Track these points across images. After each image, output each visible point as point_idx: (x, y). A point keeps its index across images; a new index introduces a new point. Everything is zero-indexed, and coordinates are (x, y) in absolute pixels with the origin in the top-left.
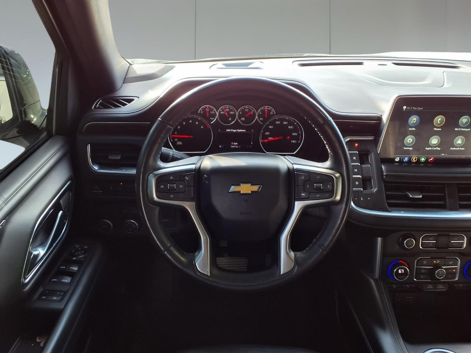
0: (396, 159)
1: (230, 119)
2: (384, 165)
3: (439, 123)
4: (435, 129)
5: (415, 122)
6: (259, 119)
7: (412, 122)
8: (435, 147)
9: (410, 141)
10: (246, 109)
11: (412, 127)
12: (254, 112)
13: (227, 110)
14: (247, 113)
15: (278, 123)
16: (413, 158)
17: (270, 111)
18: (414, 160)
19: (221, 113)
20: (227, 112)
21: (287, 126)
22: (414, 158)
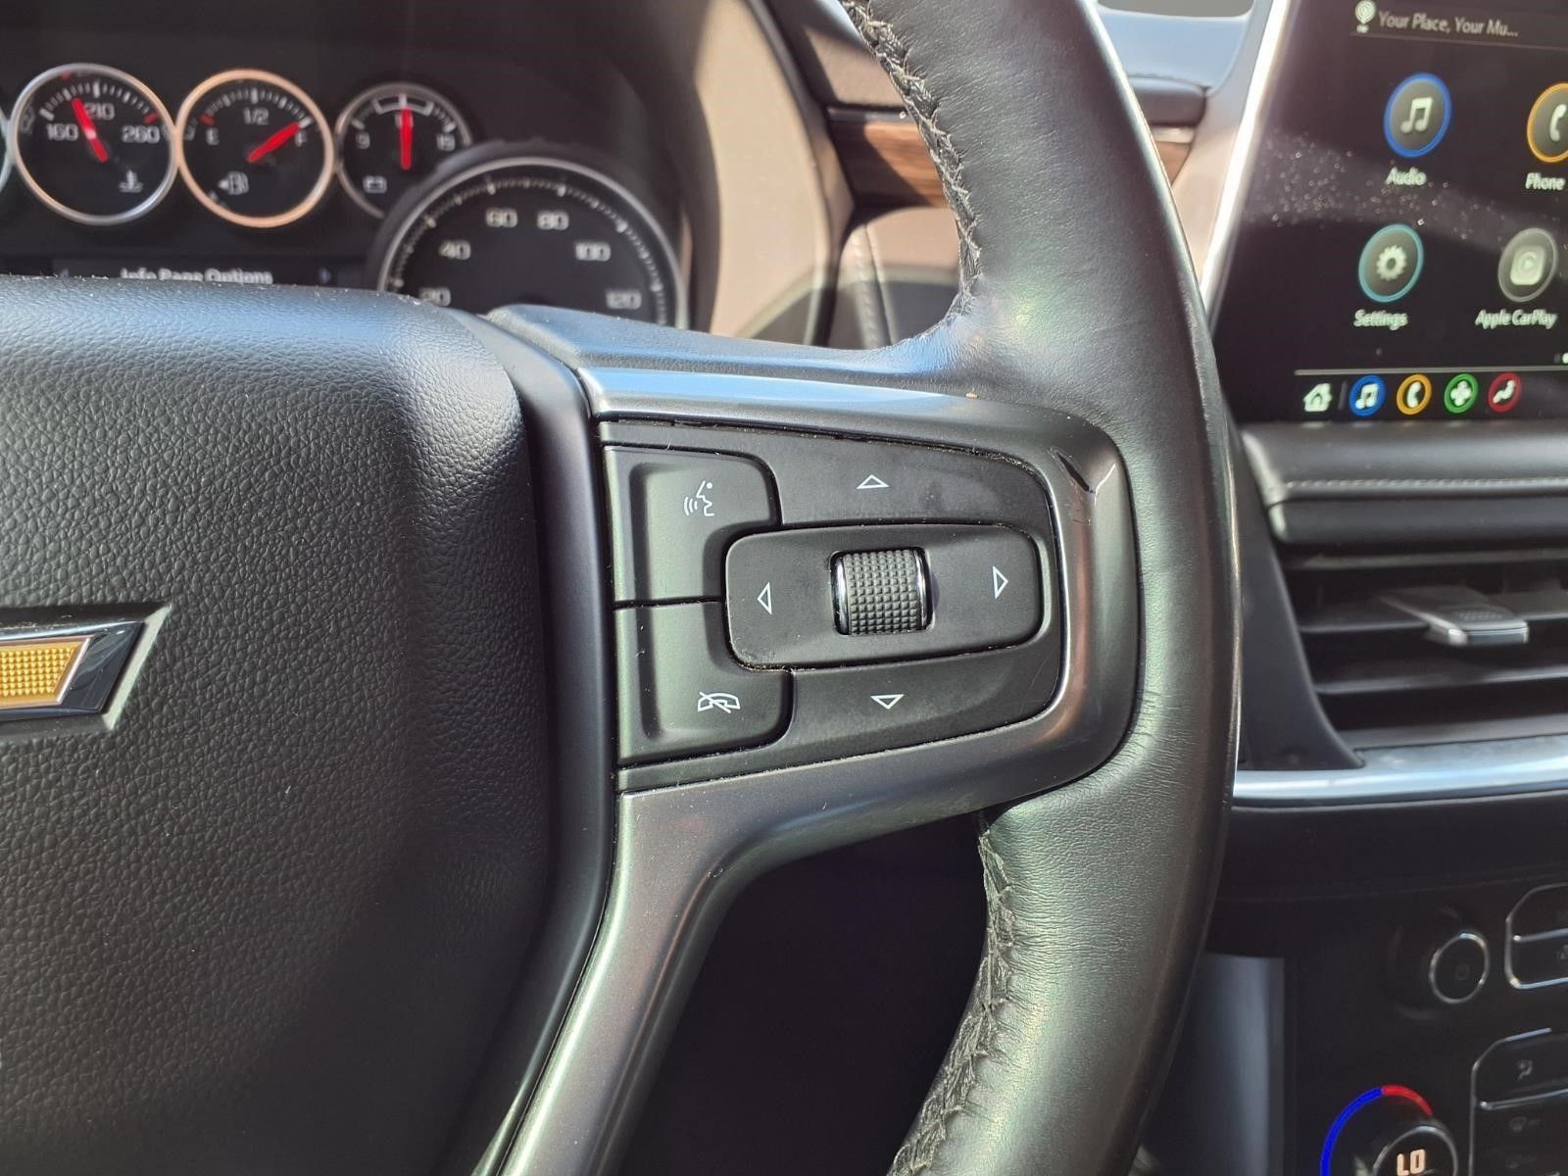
0: (1308, 398)
1: (131, 183)
2: (1255, 433)
3: (1555, 135)
4: (1534, 180)
5: (1422, 125)
6: (358, 183)
7: (1407, 127)
8: (1528, 308)
9: (1392, 263)
10: (252, 107)
11: (1404, 165)
12: (313, 131)
13: (101, 111)
14: (257, 133)
15: (500, 218)
16: (1410, 385)
17: (433, 125)
18: (1412, 402)
19: (53, 132)
20: (98, 124)
21: (562, 242)
22: (1415, 388)
